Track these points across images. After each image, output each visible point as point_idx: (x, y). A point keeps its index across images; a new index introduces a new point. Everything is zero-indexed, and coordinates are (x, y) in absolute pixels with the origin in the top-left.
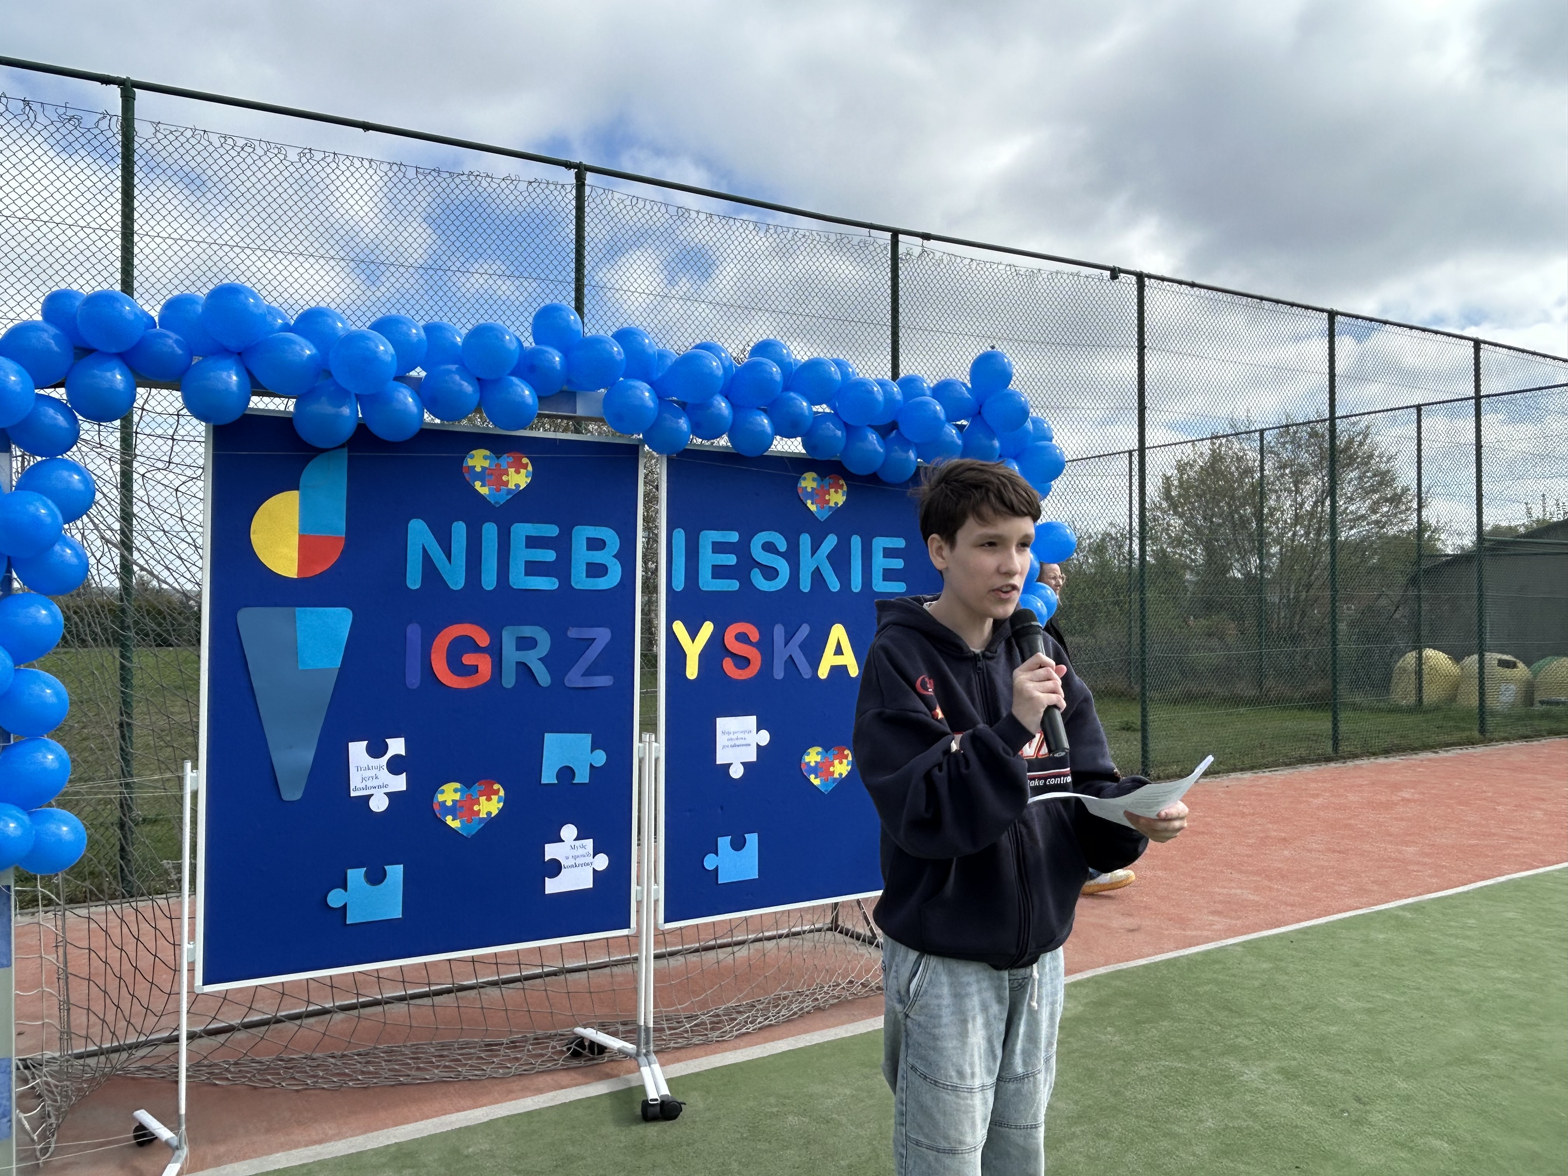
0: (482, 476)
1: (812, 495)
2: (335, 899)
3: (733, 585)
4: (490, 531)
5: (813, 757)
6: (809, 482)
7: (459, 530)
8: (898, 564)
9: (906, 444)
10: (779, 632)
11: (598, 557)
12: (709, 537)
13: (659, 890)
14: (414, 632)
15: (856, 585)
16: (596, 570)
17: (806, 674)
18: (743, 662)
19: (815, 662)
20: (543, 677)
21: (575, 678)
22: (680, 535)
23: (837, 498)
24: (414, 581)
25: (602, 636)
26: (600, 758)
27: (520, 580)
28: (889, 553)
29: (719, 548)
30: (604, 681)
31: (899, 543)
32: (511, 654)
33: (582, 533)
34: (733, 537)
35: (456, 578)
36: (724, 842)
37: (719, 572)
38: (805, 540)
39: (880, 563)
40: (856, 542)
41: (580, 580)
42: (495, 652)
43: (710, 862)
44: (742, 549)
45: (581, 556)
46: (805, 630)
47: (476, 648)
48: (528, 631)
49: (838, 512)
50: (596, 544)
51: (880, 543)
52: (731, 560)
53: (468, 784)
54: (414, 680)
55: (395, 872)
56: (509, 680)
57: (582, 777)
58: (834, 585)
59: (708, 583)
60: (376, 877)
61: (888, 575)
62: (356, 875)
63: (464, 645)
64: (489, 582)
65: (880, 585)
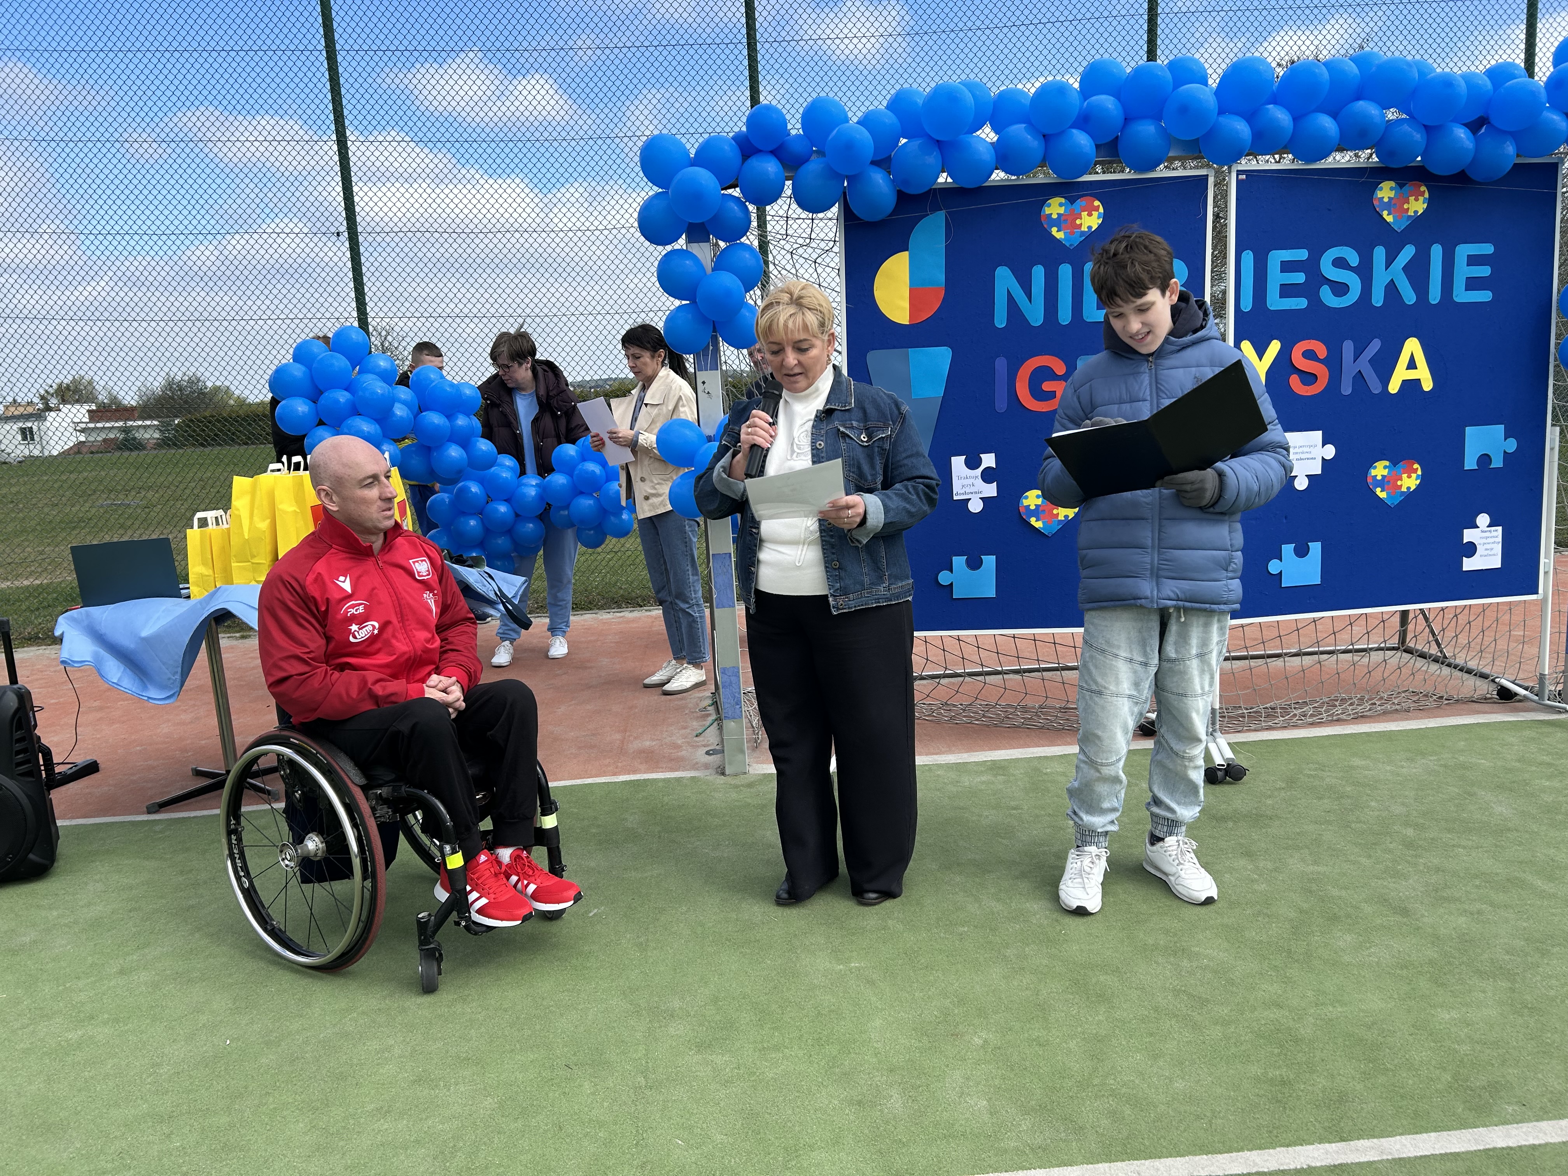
3: (1300, 303)
4: (1065, 271)
5: (1380, 470)
7: (1038, 273)
8: (1486, 271)
10: (1348, 348)
12: (1277, 256)
14: (1001, 364)
15: (1435, 296)
17: (1376, 389)
18: (1310, 378)
19: (1386, 377)
22: (1249, 257)
24: (1000, 320)
27: (1092, 313)
28: (1474, 261)
29: (1287, 267)
31: (1489, 249)
34: (1302, 255)
35: (1035, 315)
36: (1288, 549)
37: (1287, 290)
39: (1464, 271)
40: (1437, 251)
43: (1274, 567)
44: (1311, 267)
47: (1055, 377)
49: (1417, 220)
51: (1465, 251)
52: (1300, 278)
54: (1001, 405)
55: (989, 561)
58: (1409, 296)
59: (1276, 302)
60: (974, 564)
61: (1473, 284)
62: (959, 561)
63: (1043, 374)
64: (1065, 316)
65: (1462, 295)
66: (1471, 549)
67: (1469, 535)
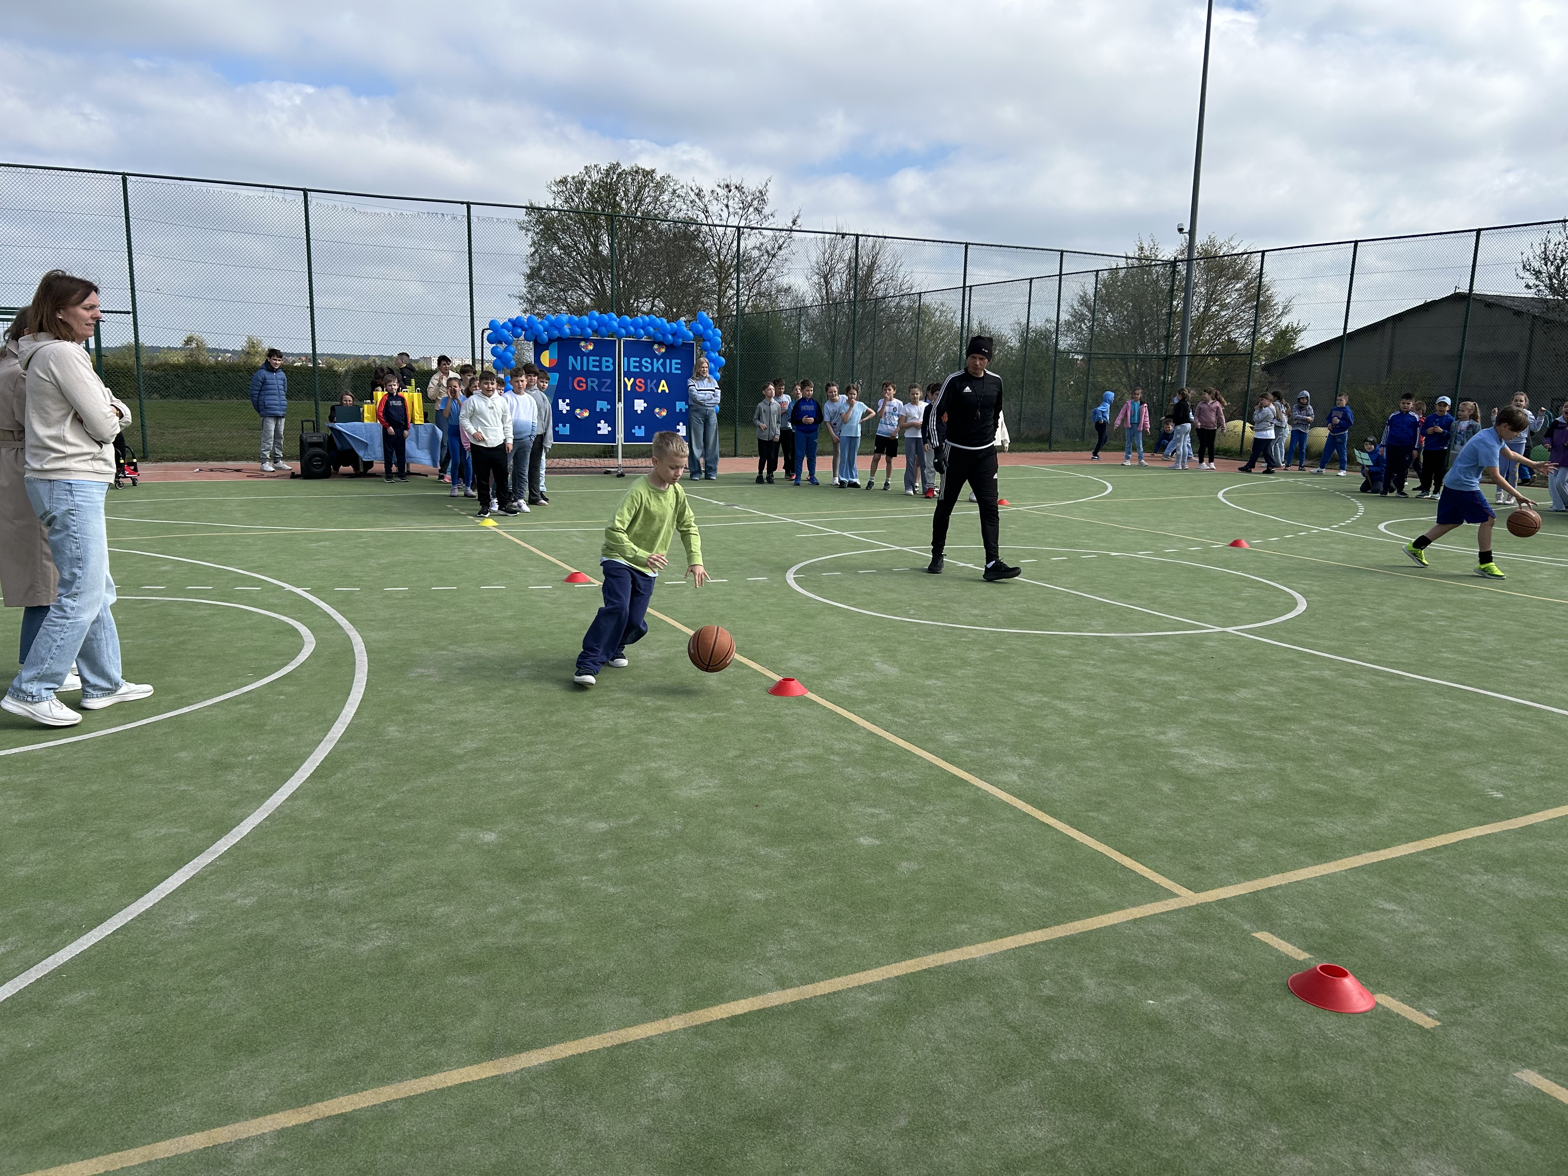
0: (583, 347)
1: (657, 350)
3: (639, 370)
4: (585, 358)
5: (657, 410)
6: (656, 346)
7: (579, 358)
8: (679, 366)
9: (679, 337)
10: (649, 381)
12: (633, 359)
13: (622, 435)
14: (570, 378)
15: (668, 371)
16: (607, 367)
17: (655, 391)
18: (640, 387)
19: (658, 388)
20: (597, 389)
21: (603, 390)
22: (626, 359)
23: (663, 350)
24: (570, 368)
25: (610, 381)
26: (609, 407)
27: (591, 369)
28: (676, 363)
29: (635, 362)
30: (610, 391)
31: (679, 361)
32: (590, 384)
33: (604, 359)
34: (638, 359)
35: (579, 368)
36: (636, 427)
37: (635, 367)
38: (655, 360)
39: (674, 366)
40: (668, 361)
41: (604, 369)
42: (586, 383)
43: (633, 431)
44: (640, 362)
45: (604, 364)
46: (655, 381)
47: (583, 382)
48: (593, 379)
49: (663, 353)
50: (607, 361)
51: (674, 361)
52: (638, 364)
53: (581, 409)
54: (570, 388)
55: (568, 425)
56: (589, 389)
58: (662, 371)
59: (632, 369)
60: (564, 426)
61: (676, 369)
63: (580, 381)
64: (585, 369)
65: (674, 371)
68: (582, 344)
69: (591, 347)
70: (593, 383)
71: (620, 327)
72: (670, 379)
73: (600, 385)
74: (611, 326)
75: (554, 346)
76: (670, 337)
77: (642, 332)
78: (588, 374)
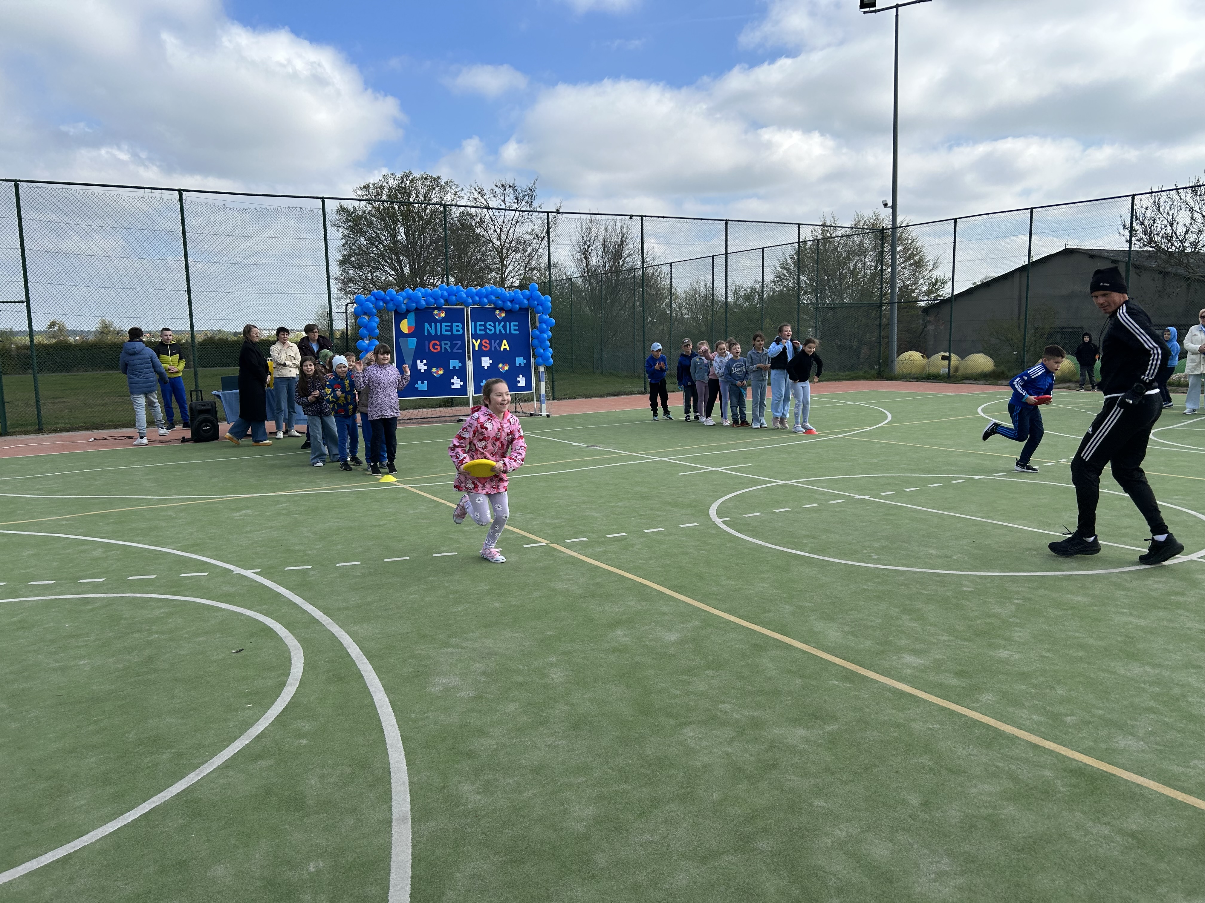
0: (437, 315)
1: (498, 314)
2: (416, 386)
3: (484, 332)
4: (438, 324)
5: (500, 365)
6: (497, 312)
7: (433, 324)
8: (517, 328)
9: (517, 304)
10: (493, 341)
11: (458, 328)
12: (478, 323)
13: (472, 388)
14: (426, 342)
15: (508, 332)
16: (458, 331)
17: (499, 349)
18: (486, 347)
19: (500, 347)
20: (449, 350)
21: (455, 350)
22: (473, 323)
23: (503, 315)
24: (426, 334)
25: (460, 343)
26: (460, 365)
27: (444, 333)
28: (515, 325)
29: (480, 325)
30: (461, 351)
31: (517, 323)
32: (443, 346)
33: (455, 324)
34: (483, 323)
35: (433, 333)
37: (481, 330)
38: (497, 323)
39: (513, 328)
40: (508, 323)
41: (455, 333)
42: (440, 345)
44: (485, 325)
45: (455, 329)
46: (498, 341)
47: (437, 345)
48: (446, 342)
49: (504, 318)
50: (457, 326)
51: (512, 324)
52: (483, 328)
53: (437, 368)
54: (427, 350)
55: (426, 382)
56: (443, 351)
57: (457, 368)
58: (504, 332)
59: (479, 332)
60: (423, 383)
61: (515, 330)
62: (419, 382)
63: (435, 344)
64: (439, 333)
65: (513, 332)
66: (519, 382)
67: (518, 379)
68: (436, 312)
69: (443, 315)
70: (446, 346)
71: (467, 297)
72: (510, 338)
73: (452, 346)
74: (461, 297)
75: (412, 315)
76: (509, 304)
77: (486, 300)
78: (442, 338)
